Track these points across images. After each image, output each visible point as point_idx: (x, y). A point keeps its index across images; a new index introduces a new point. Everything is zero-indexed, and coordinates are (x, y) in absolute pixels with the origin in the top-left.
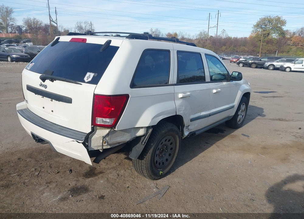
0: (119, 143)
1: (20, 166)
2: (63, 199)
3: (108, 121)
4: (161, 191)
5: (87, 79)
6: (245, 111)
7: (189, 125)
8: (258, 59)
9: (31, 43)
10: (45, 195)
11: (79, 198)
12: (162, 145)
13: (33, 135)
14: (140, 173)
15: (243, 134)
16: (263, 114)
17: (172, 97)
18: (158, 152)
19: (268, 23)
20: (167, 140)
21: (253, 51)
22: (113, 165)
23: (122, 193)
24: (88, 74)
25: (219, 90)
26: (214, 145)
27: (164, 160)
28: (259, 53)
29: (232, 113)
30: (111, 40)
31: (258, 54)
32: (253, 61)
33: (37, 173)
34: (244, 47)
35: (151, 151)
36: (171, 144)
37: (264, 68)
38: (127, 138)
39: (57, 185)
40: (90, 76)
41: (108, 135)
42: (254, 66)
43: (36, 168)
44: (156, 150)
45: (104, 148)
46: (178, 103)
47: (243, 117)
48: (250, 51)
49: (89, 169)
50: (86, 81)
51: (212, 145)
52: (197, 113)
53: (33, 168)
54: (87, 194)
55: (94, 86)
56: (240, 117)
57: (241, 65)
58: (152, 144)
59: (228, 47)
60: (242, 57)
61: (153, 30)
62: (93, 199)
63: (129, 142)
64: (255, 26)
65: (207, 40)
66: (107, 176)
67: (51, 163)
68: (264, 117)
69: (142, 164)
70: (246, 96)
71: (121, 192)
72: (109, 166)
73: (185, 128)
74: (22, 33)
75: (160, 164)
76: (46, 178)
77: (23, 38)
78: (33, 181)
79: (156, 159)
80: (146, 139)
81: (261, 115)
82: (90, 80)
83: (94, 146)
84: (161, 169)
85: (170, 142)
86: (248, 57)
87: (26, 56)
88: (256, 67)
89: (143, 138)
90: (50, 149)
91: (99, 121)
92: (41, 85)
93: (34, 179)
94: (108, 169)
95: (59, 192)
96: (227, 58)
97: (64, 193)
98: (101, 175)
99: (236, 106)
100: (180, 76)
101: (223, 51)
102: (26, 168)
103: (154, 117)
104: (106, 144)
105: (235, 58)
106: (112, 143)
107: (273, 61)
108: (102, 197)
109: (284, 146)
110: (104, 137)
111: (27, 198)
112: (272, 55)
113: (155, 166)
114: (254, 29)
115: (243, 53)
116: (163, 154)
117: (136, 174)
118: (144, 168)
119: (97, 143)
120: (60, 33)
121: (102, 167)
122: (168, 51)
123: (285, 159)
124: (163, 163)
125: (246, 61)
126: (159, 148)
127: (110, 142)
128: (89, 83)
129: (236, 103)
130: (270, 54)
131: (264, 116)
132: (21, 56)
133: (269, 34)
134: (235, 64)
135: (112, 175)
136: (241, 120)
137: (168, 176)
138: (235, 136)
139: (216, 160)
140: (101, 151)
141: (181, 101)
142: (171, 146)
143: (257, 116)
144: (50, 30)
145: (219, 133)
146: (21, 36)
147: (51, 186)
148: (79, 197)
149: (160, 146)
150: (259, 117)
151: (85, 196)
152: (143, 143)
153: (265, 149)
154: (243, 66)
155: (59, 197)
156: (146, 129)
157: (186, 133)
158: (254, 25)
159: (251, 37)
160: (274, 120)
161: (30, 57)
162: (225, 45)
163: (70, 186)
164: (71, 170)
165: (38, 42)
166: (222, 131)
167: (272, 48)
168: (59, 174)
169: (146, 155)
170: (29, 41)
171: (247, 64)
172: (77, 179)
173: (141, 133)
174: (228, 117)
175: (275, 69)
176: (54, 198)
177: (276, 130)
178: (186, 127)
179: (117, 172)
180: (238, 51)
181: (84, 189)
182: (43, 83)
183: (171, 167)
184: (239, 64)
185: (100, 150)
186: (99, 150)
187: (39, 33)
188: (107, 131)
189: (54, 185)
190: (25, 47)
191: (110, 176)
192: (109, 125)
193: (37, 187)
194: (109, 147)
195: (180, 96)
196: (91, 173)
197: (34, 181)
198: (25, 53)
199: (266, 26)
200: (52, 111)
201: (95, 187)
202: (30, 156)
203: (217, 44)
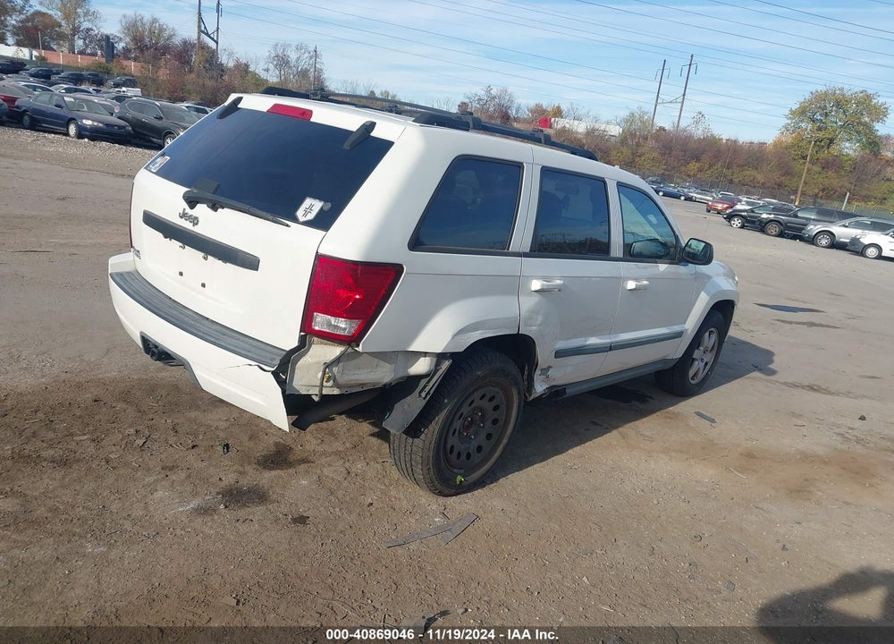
0: (362, 385)
1: (97, 417)
2: (203, 511)
3: (343, 325)
4: (454, 524)
5: (305, 215)
6: (714, 352)
7: (550, 367)
8: (786, 211)
9: (137, 91)
10: (159, 494)
11: (242, 513)
12: (473, 406)
13: (145, 340)
14: (406, 472)
15: (698, 414)
16: (772, 366)
17: (514, 286)
18: (458, 424)
19: (834, 108)
20: (487, 398)
21: (779, 185)
22: (338, 446)
23: (353, 517)
24: (308, 202)
25: (645, 282)
26: (615, 432)
27: (472, 448)
28: (795, 192)
29: (676, 350)
30: (375, 123)
31: (792, 197)
32: (772, 216)
33: (140, 442)
34: (754, 173)
35: (440, 418)
36: (496, 408)
37: (802, 239)
38: (383, 375)
39: (189, 476)
40: (311, 207)
41: (338, 360)
42: (774, 229)
43: (138, 428)
44: (453, 418)
45: (324, 393)
46: (528, 303)
47: (708, 367)
48: (768, 185)
49: (273, 449)
50: (302, 219)
51: (608, 430)
52: (575, 336)
53: (130, 427)
54: (261, 508)
55: (320, 233)
56: (697, 365)
57: (737, 222)
58: (446, 401)
59: (707, 166)
60: (745, 199)
61: (494, 92)
62: (277, 520)
63: (387, 387)
64: (793, 113)
65: (647, 139)
66: (318, 471)
67: (176, 421)
68: (769, 375)
69: (415, 449)
70: (722, 311)
71: (350, 512)
72: (327, 448)
73: (538, 372)
74: (113, 56)
75: (459, 455)
76: (163, 456)
77: (115, 71)
78: (130, 458)
79: (452, 441)
80: (431, 384)
81: (760, 370)
82: (311, 216)
83: (301, 383)
84: (461, 469)
85: (494, 403)
86: (761, 203)
87: (120, 127)
88: (781, 235)
89: (423, 382)
90: (177, 388)
91: (321, 321)
92: (184, 215)
93: (134, 456)
94: (324, 454)
95: (195, 494)
96: (699, 196)
97: (207, 498)
98: (303, 467)
99: (689, 332)
100: (541, 234)
101: (689, 176)
102: (114, 425)
103: (460, 331)
104: (331, 383)
105: (722, 201)
106: (344, 382)
107: (832, 222)
108: (302, 520)
109: (806, 457)
110: (328, 366)
111: (113, 497)
112: (835, 205)
113: (447, 460)
114: (789, 121)
115: (748, 187)
116: (471, 431)
117: (395, 474)
118: (419, 459)
119: (308, 378)
120: (223, 71)
121: (308, 447)
122: (518, 167)
123: (799, 491)
124: (468, 456)
125: (753, 212)
126: (462, 414)
127: (341, 380)
128: (308, 224)
129: (691, 324)
130: (828, 201)
131: (773, 372)
132: (107, 125)
133: (831, 141)
134: (720, 219)
135: (333, 471)
136: (701, 376)
137: (477, 493)
138: (677, 416)
139: (613, 468)
140: (316, 399)
141: (536, 298)
142: (495, 415)
143: (749, 372)
144: (195, 58)
145: (633, 402)
146: (110, 66)
147: (174, 478)
148: (242, 511)
149: (465, 410)
150: (756, 374)
151: (257, 511)
152: (423, 395)
153: (751, 459)
154: (742, 227)
155: (194, 504)
156: (435, 359)
157: (540, 387)
158: (791, 110)
159: (776, 145)
160: (795, 386)
161: (133, 130)
162: (698, 160)
163: (222, 484)
164: (227, 446)
165: (158, 90)
166: (643, 399)
167: (835, 183)
168: (196, 450)
169: (426, 427)
170: (131, 83)
171: (754, 222)
172: (241, 469)
173: (421, 367)
174: (664, 361)
175: (836, 245)
176: (182, 506)
177: (794, 414)
178: (542, 370)
179: (347, 465)
180: (736, 180)
181: (257, 496)
182: (188, 210)
183: (488, 471)
184: (730, 218)
185: (314, 397)
186: (310, 395)
187: (162, 62)
188: (336, 351)
189: (183, 475)
190: (120, 99)
191: (326, 471)
192: (344, 336)
193: (139, 473)
194: (336, 392)
195: (536, 285)
196: (279, 457)
197: (133, 458)
198: (119, 118)
199: (826, 115)
200: (203, 285)
201: (286, 494)
202: (125, 396)
203: (674, 152)
